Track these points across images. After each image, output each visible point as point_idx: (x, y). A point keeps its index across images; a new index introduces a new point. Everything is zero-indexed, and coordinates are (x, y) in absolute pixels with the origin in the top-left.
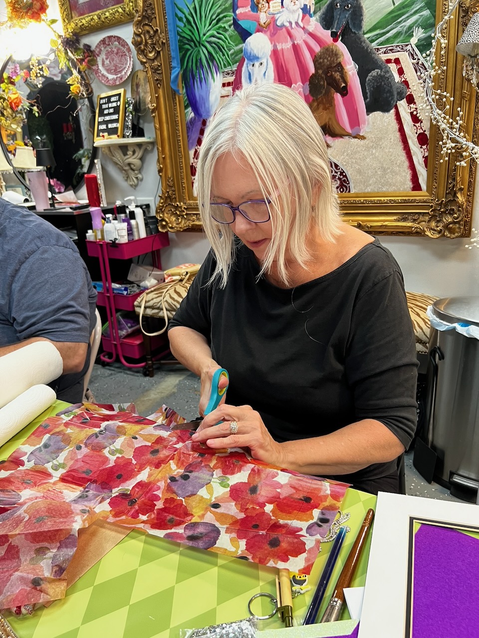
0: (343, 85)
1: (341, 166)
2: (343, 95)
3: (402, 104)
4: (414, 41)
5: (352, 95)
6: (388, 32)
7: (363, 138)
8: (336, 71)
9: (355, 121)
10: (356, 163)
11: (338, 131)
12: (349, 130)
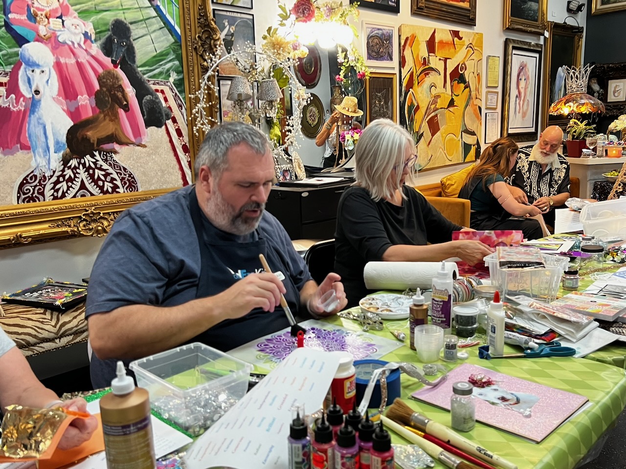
0: (125, 103)
1: (128, 169)
2: (126, 111)
4: (171, 80)
5: (133, 112)
6: (154, 70)
7: (144, 146)
8: (118, 91)
9: (137, 133)
10: (141, 166)
11: (124, 140)
12: (133, 140)
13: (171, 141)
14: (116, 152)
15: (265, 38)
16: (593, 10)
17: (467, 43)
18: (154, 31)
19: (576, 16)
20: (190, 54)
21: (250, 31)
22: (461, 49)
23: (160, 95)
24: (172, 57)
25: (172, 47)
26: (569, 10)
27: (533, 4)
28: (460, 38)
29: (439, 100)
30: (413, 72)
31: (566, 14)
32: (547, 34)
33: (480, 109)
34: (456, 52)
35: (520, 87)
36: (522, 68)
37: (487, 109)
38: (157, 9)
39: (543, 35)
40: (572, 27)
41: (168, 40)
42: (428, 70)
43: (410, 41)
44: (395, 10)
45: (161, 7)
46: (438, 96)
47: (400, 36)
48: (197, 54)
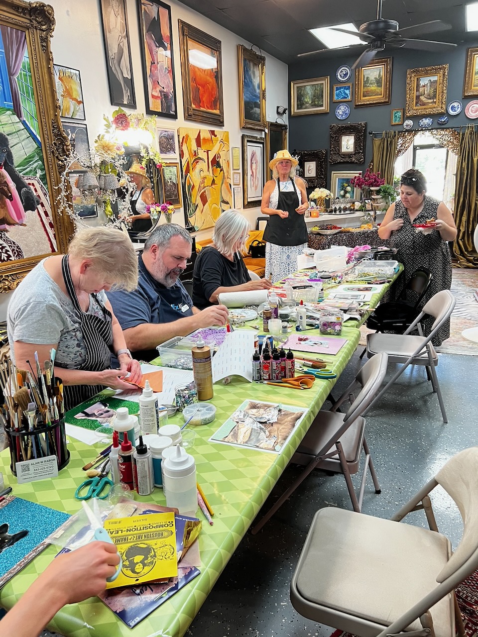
0: (10, 194)
1: (16, 243)
2: (11, 200)
3: (39, 206)
4: (38, 175)
5: (15, 201)
6: (26, 169)
7: (25, 225)
8: (5, 186)
9: (20, 216)
10: (24, 240)
11: (12, 222)
12: (17, 221)
13: (42, 220)
14: (7, 231)
15: (96, 142)
16: (292, 113)
17: (220, 139)
18: (24, 140)
19: (282, 117)
20: (49, 156)
21: (86, 137)
22: (216, 143)
23: (31, 187)
24: (37, 158)
25: (36, 151)
26: (278, 113)
27: (257, 109)
28: (215, 136)
29: (206, 181)
30: (188, 162)
31: (276, 116)
32: (267, 131)
33: (230, 185)
34: (213, 146)
35: (253, 168)
36: (253, 155)
37: (234, 185)
38: (24, 123)
39: (265, 131)
40: (281, 126)
41: (33, 146)
42: (198, 160)
43: (186, 139)
44: (175, 117)
45: (27, 122)
46: (205, 178)
47: (178, 136)
48: (54, 155)
